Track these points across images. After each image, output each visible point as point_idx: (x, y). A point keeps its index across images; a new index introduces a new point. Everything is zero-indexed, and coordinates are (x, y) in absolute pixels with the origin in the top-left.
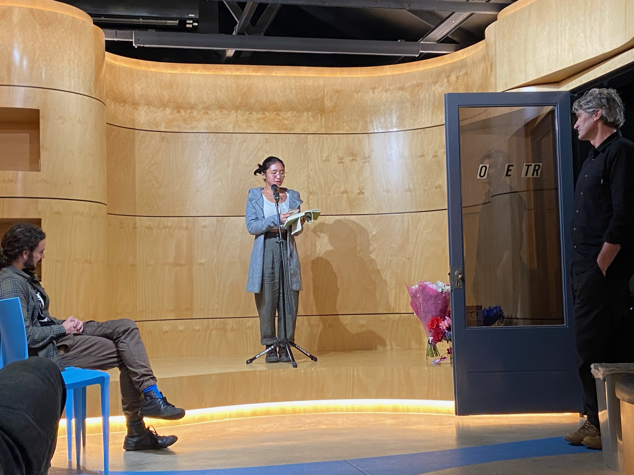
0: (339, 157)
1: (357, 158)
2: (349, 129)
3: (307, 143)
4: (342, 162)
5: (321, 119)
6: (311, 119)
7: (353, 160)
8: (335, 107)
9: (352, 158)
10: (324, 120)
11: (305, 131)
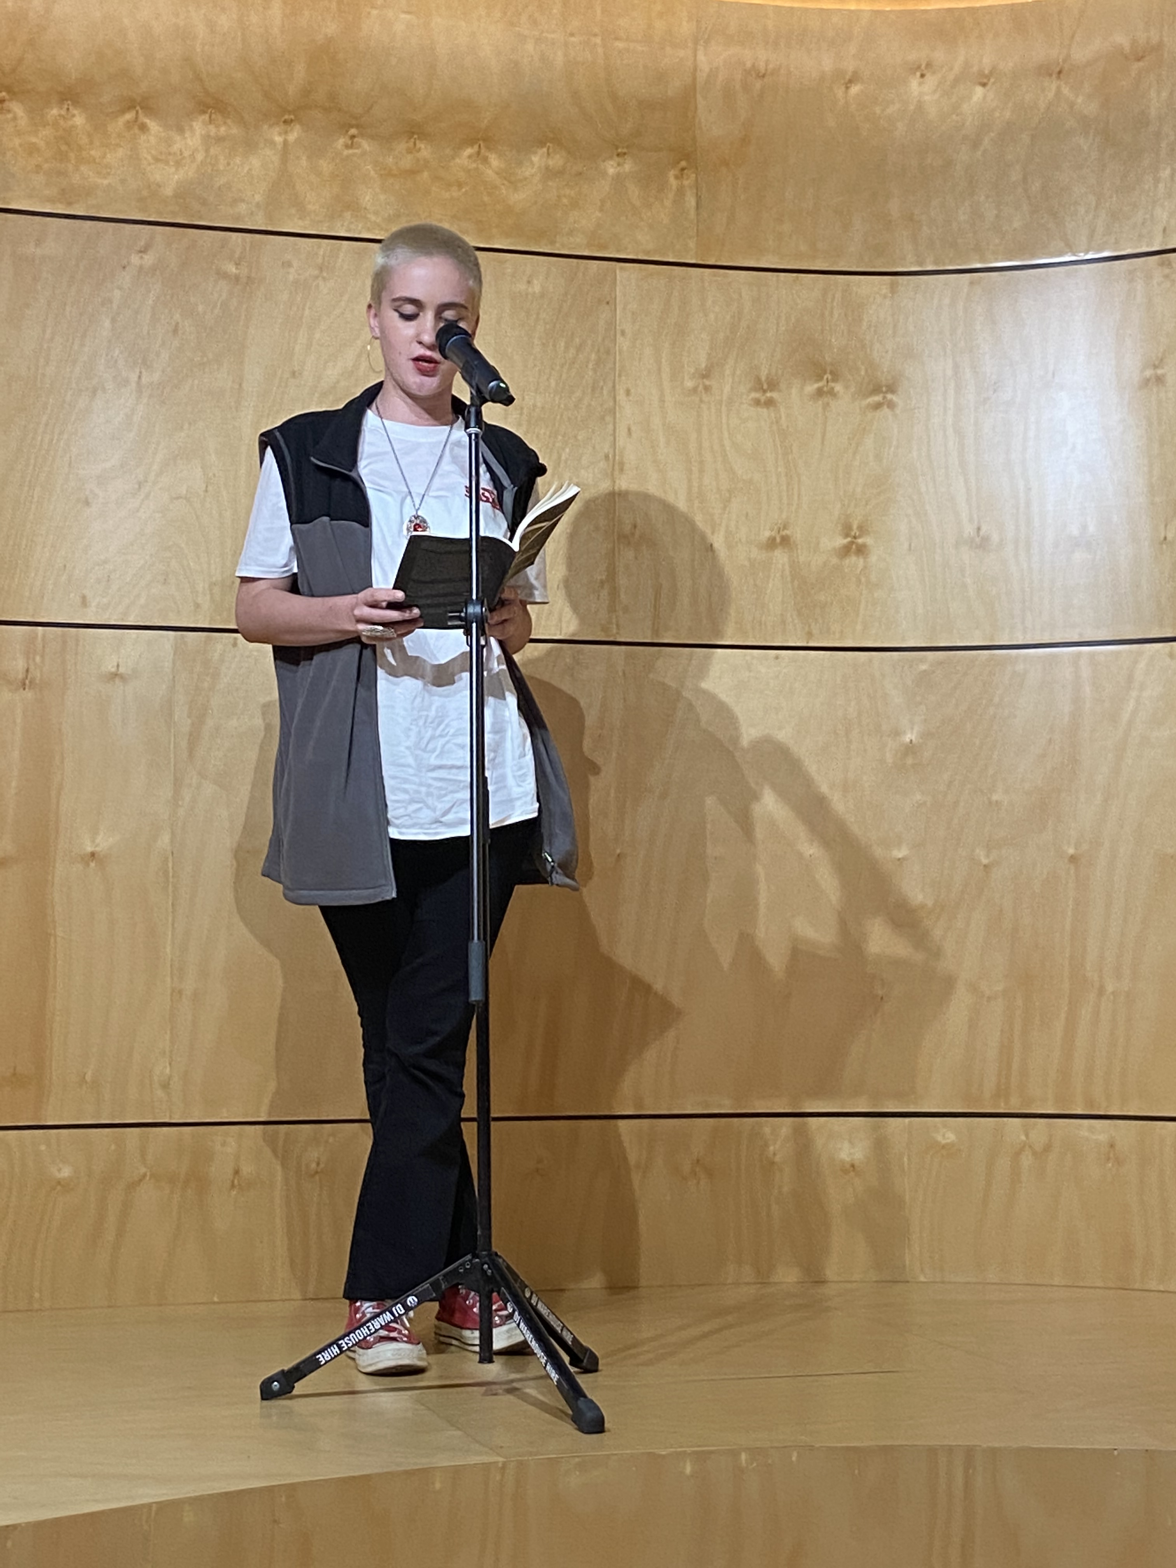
0: (758, 379)
1: (838, 387)
2: (803, 248)
3: (611, 302)
4: (770, 403)
5: (681, 192)
6: (634, 191)
7: (820, 393)
8: (745, 141)
9: (816, 386)
10: (691, 201)
11: (605, 247)
